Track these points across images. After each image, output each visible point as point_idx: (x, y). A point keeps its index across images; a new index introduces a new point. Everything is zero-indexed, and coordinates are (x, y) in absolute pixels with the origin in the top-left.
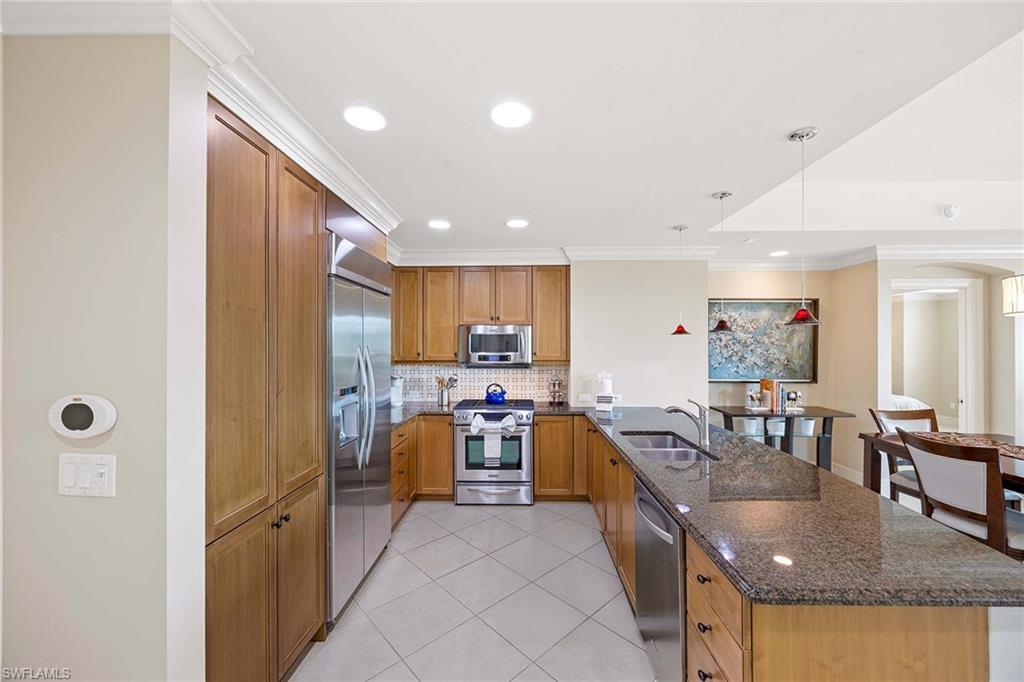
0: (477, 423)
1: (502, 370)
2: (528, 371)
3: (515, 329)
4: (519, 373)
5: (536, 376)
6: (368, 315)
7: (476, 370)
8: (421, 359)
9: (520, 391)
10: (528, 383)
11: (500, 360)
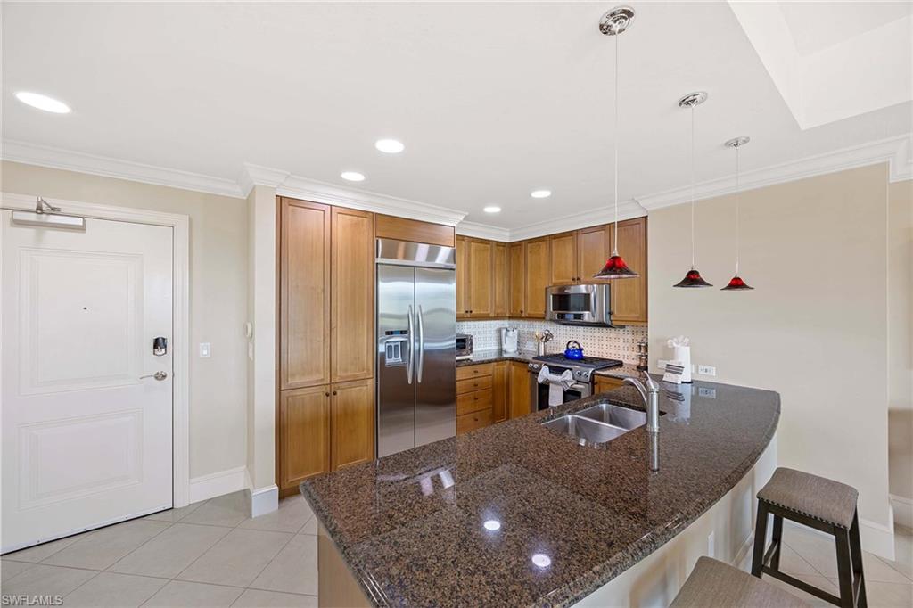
0: (544, 374)
1: (597, 329)
2: (621, 330)
3: (587, 289)
4: (597, 332)
5: (630, 337)
6: (419, 281)
7: (575, 327)
8: (523, 316)
9: (613, 351)
10: (621, 344)
11: (575, 318)
